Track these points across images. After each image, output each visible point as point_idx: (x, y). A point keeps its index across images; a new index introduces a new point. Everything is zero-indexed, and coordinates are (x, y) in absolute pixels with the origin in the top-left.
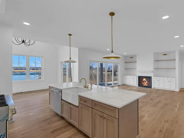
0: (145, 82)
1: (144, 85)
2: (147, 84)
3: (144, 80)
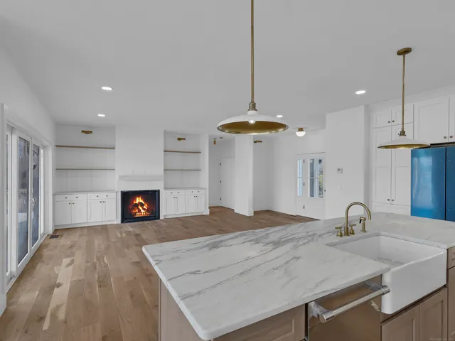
0: (140, 208)
1: (138, 215)
2: (148, 210)
3: (139, 200)
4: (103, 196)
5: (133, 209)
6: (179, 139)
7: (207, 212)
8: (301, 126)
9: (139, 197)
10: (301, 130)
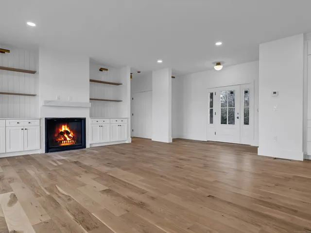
0: (66, 136)
1: (64, 144)
3: (64, 128)
4: (24, 123)
5: (59, 137)
6: (101, 70)
7: (129, 141)
8: (218, 61)
9: (64, 125)
10: (218, 64)
